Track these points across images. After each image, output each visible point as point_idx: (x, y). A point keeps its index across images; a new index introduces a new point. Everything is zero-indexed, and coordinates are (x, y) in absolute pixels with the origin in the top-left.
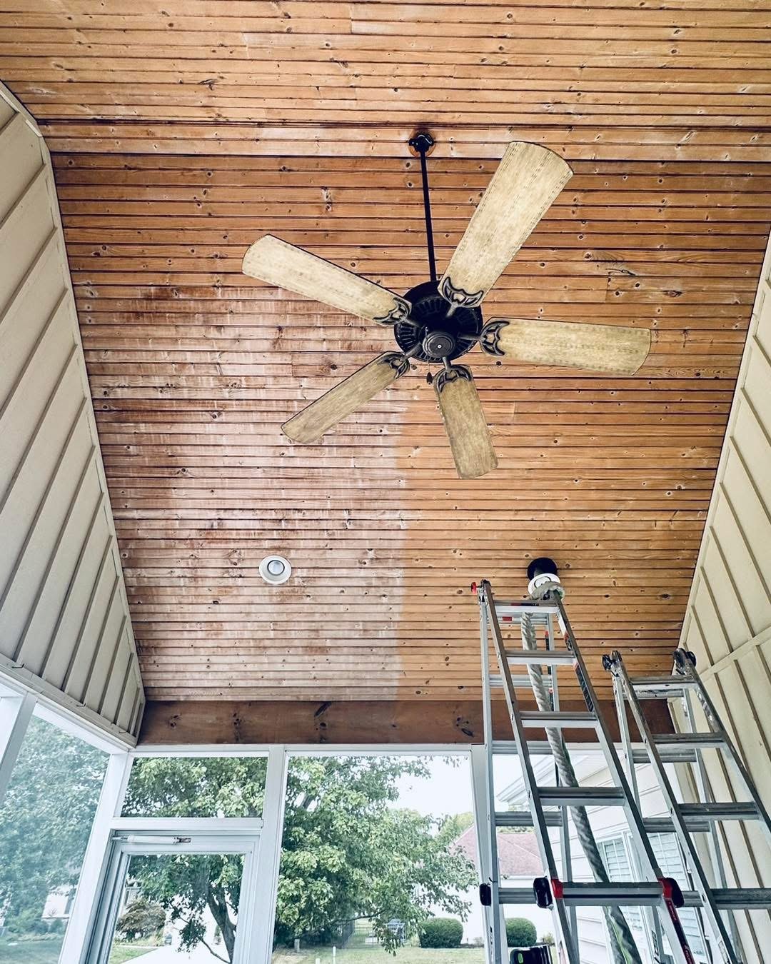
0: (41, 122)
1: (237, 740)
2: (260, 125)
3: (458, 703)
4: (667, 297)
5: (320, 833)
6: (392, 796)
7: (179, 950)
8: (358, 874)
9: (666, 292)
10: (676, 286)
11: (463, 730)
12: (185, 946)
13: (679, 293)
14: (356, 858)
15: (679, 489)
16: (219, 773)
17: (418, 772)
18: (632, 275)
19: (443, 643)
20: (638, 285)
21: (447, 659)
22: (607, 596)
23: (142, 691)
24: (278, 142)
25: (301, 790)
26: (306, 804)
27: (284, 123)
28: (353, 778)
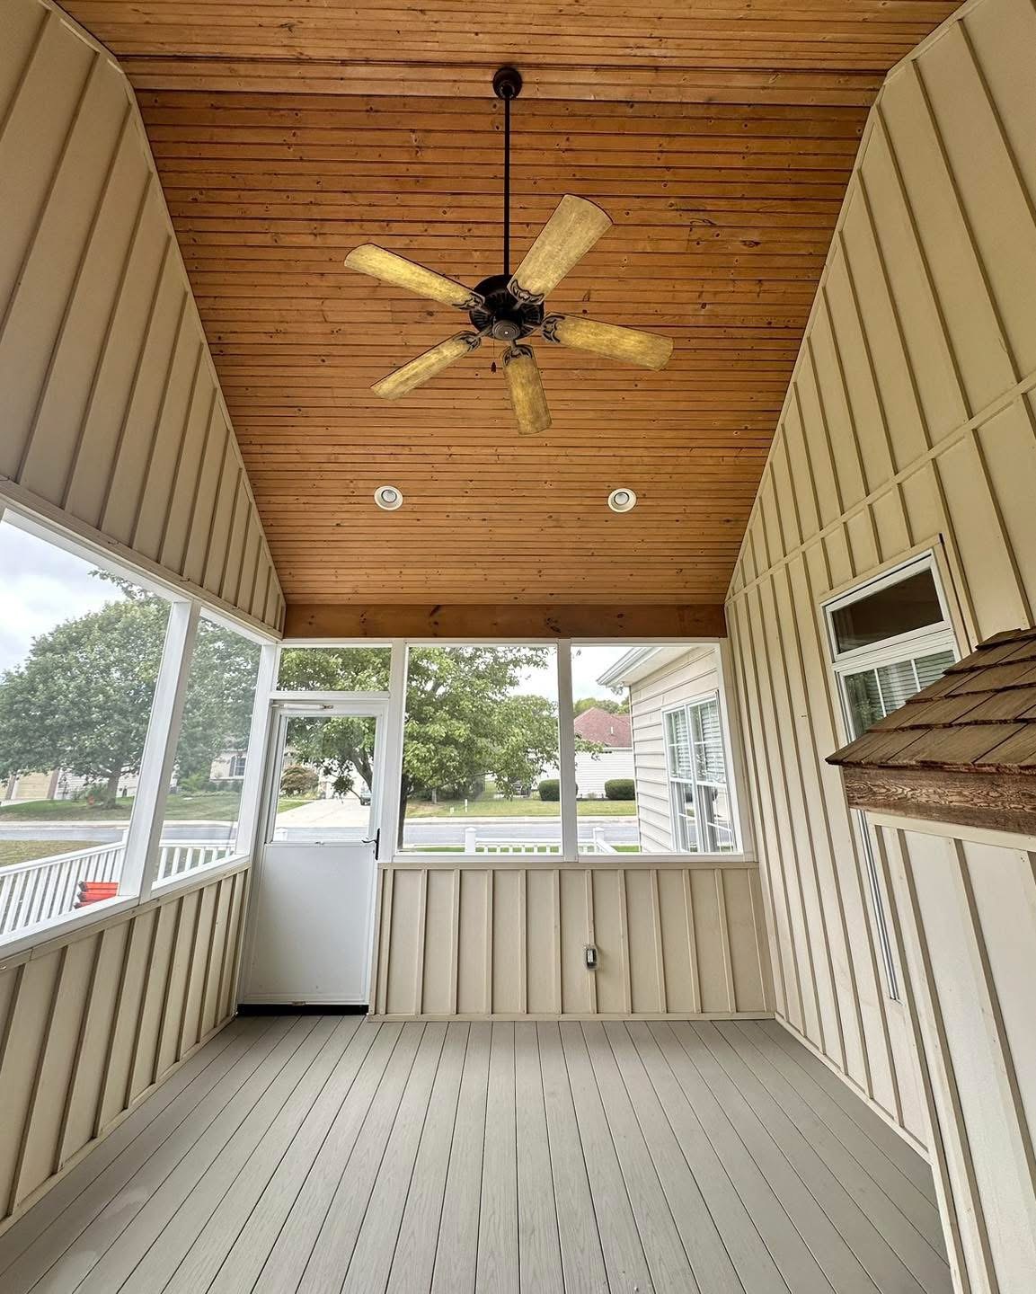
0: (121, 58)
1: (365, 635)
2: (344, 63)
3: (549, 607)
4: (745, 248)
5: (448, 712)
6: (512, 683)
7: (333, 797)
8: (481, 742)
9: (744, 242)
10: (754, 236)
11: (552, 628)
12: (337, 794)
13: (757, 244)
14: (479, 728)
15: (746, 428)
16: (355, 663)
17: (536, 664)
18: (713, 225)
19: (537, 559)
20: (718, 235)
21: (540, 572)
22: (677, 521)
23: (282, 596)
24: (361, 80)
25: (431, 679)
26: (435, 689)
27: (367, 62)
28: (477, 667)
